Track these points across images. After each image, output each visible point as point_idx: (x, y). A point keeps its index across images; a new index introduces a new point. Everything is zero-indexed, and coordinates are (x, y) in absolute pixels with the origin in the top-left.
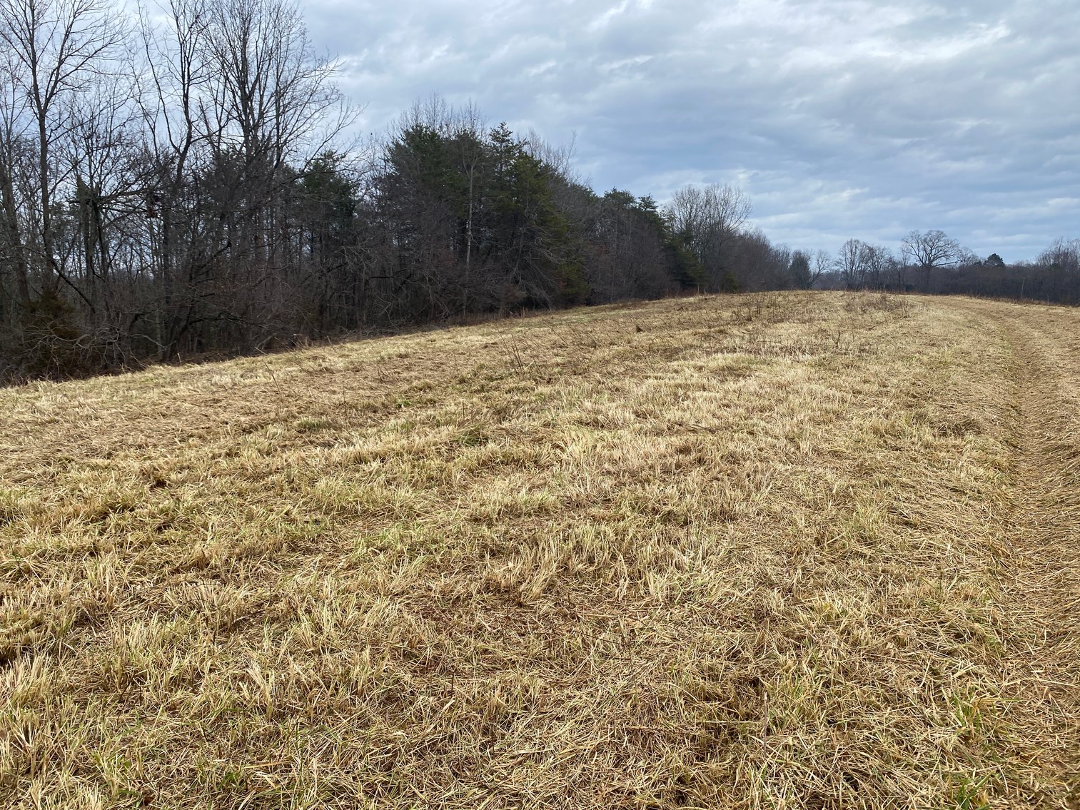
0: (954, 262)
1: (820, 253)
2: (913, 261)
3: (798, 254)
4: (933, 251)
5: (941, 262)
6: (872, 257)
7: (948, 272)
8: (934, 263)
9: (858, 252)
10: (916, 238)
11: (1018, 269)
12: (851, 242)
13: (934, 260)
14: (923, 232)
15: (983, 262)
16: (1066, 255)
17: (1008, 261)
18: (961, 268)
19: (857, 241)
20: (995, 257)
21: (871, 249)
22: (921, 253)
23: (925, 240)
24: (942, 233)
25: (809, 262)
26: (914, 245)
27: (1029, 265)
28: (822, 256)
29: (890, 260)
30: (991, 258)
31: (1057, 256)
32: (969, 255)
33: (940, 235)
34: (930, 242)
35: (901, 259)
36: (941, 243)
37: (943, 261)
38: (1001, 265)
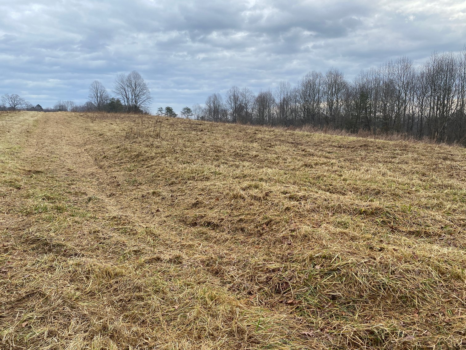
2: (7, 105)
4: (15, 102)
5: (18, 107)
13: (16, 105)
14: (10, 94)
16: (62, 106)
20: (39, 105)
22: (10, 102)
23: (11, 97)
26: (7, 99)
27: (51, 109)
31: (60, 107)
32: (29, 104)
34: (14, 98)
36: (18, 99)
37: (20, 106)
38: (42, 109)
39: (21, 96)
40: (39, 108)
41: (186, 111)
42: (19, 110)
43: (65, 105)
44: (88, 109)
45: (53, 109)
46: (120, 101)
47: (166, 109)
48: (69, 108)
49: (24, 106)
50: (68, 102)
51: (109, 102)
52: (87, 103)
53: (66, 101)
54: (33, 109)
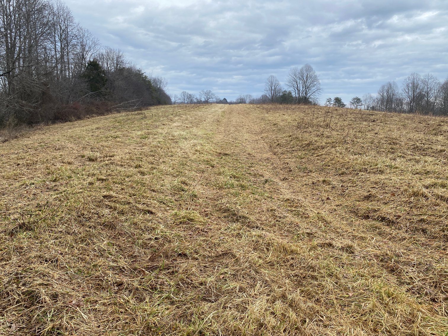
2: (203, 100)
4: (209, 97)
6: (190, 98)
8: (209, 100)
9: (186, 96)
12: (183, 92)
16: (243, 99)
19: (185, 92)
20: (225, 99)
21: (190, 95)
22: (205, 97)
25: (172, 98)
26: (203, 94)
28: (176, 97)
29: (196, 99)
30: (224, 99)
32: (218, 98)
33: (210, 92)
34: (208, 93)
35: (199, 99)
36: (211, 94)
37: (211, 99)
38: (227, 102)
39: (213, 92)
40: (225, 102)
41: (355, 101)
42: (211, 103)
43: (245, 98)
44: (263, 101)
45: (235, 102)
46: (291, 93)
47: (335, 100)
48: (248, 101)
49: (214, 100)
50: (247, 96)
51: (281, 94)
52: (262, 96)
53: (246, 94)
54: (220, 102)
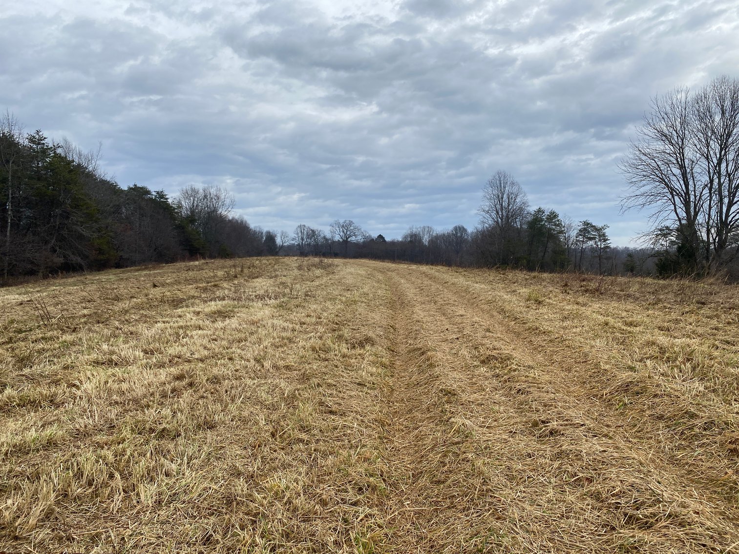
0: (359, 239)
1: (282, 233)
2: (337, 238)
3: (268, 233)
4: (348, 232)
5: (353, 239)
6: (313, 236)
7: (357, 245)
8: (349, 240)
9: (305, 233)
10: (338, 224)
11: (393, 243)
12: (301, 226)
13: (349, 238)
14: (341, 221)
15: (375, 239)
16: (415, 235)
17: (388, 239)
18: (364, 242)
19: (304, 226)
20: (380, 237)
21: (313, 231)
22: (342, 234)
23: (343, 226)
24: (352, 222)
25: (276, 238)
26: (337, 228)
27: (398, 241)
28: (284, 235)
29: (324, 237)
30: (378, 237)
32: (367, 235)
33: (351, 223)
35: (330, 237)
36: (352, 228)
38: (384, 241)
39: (357, 224)
40: (380, 241)
43: (419, 233)
45: (402, 241)
48: (426, 237)
53: (422, 227)
